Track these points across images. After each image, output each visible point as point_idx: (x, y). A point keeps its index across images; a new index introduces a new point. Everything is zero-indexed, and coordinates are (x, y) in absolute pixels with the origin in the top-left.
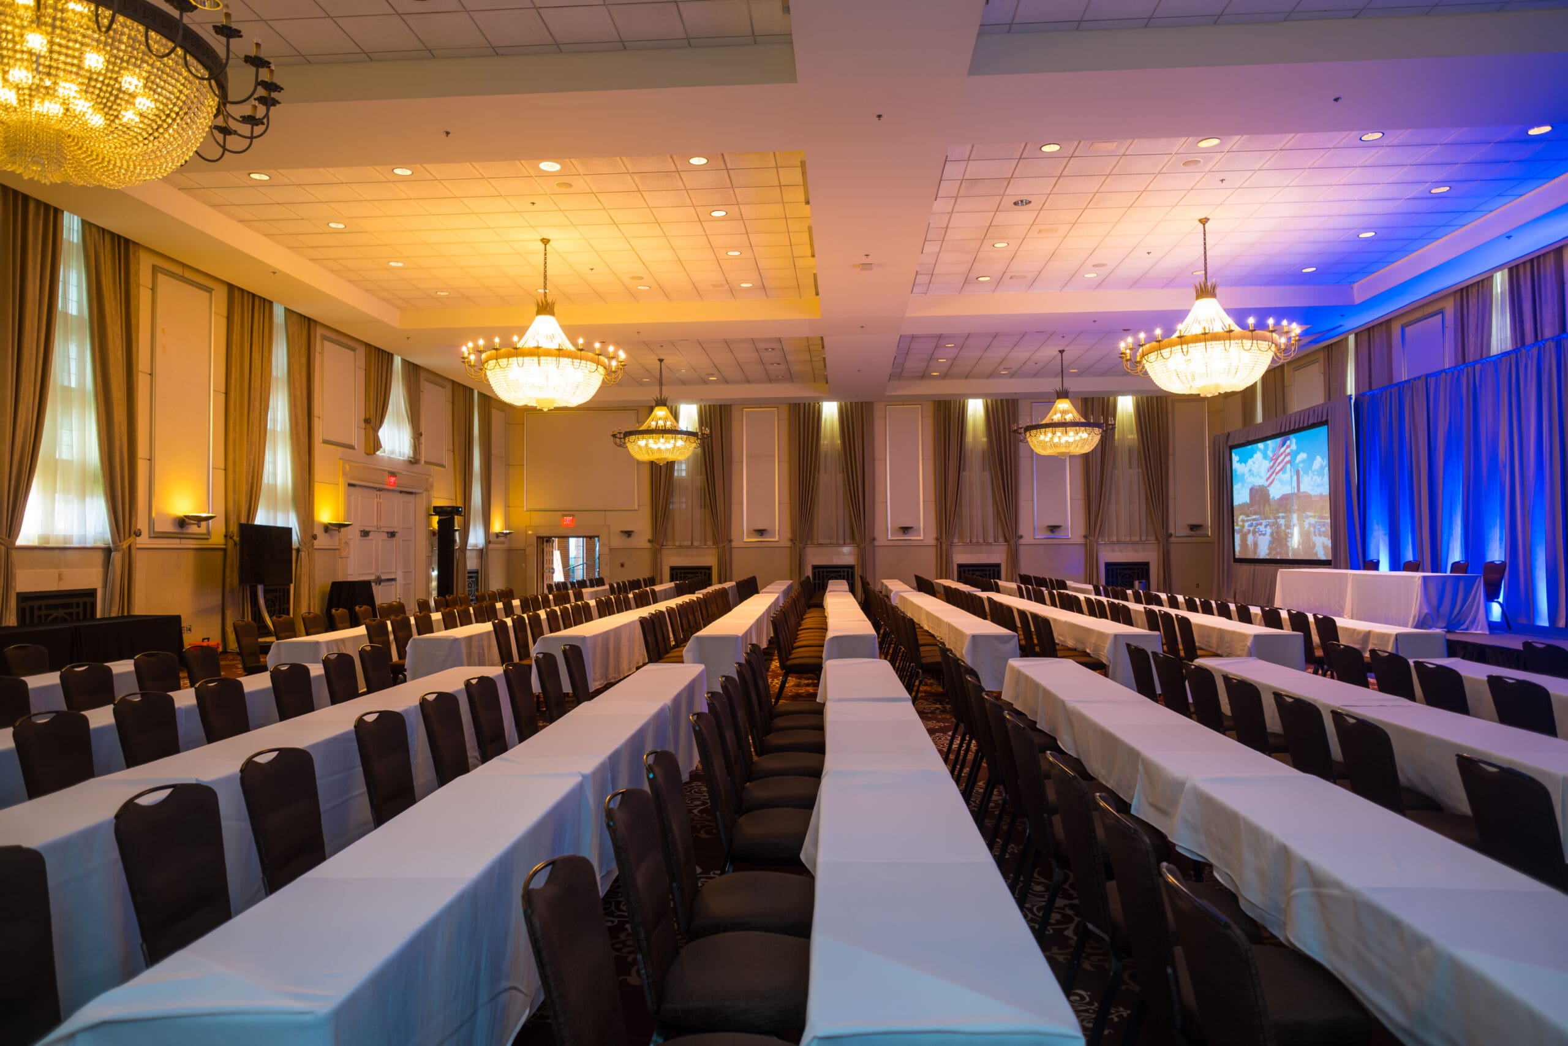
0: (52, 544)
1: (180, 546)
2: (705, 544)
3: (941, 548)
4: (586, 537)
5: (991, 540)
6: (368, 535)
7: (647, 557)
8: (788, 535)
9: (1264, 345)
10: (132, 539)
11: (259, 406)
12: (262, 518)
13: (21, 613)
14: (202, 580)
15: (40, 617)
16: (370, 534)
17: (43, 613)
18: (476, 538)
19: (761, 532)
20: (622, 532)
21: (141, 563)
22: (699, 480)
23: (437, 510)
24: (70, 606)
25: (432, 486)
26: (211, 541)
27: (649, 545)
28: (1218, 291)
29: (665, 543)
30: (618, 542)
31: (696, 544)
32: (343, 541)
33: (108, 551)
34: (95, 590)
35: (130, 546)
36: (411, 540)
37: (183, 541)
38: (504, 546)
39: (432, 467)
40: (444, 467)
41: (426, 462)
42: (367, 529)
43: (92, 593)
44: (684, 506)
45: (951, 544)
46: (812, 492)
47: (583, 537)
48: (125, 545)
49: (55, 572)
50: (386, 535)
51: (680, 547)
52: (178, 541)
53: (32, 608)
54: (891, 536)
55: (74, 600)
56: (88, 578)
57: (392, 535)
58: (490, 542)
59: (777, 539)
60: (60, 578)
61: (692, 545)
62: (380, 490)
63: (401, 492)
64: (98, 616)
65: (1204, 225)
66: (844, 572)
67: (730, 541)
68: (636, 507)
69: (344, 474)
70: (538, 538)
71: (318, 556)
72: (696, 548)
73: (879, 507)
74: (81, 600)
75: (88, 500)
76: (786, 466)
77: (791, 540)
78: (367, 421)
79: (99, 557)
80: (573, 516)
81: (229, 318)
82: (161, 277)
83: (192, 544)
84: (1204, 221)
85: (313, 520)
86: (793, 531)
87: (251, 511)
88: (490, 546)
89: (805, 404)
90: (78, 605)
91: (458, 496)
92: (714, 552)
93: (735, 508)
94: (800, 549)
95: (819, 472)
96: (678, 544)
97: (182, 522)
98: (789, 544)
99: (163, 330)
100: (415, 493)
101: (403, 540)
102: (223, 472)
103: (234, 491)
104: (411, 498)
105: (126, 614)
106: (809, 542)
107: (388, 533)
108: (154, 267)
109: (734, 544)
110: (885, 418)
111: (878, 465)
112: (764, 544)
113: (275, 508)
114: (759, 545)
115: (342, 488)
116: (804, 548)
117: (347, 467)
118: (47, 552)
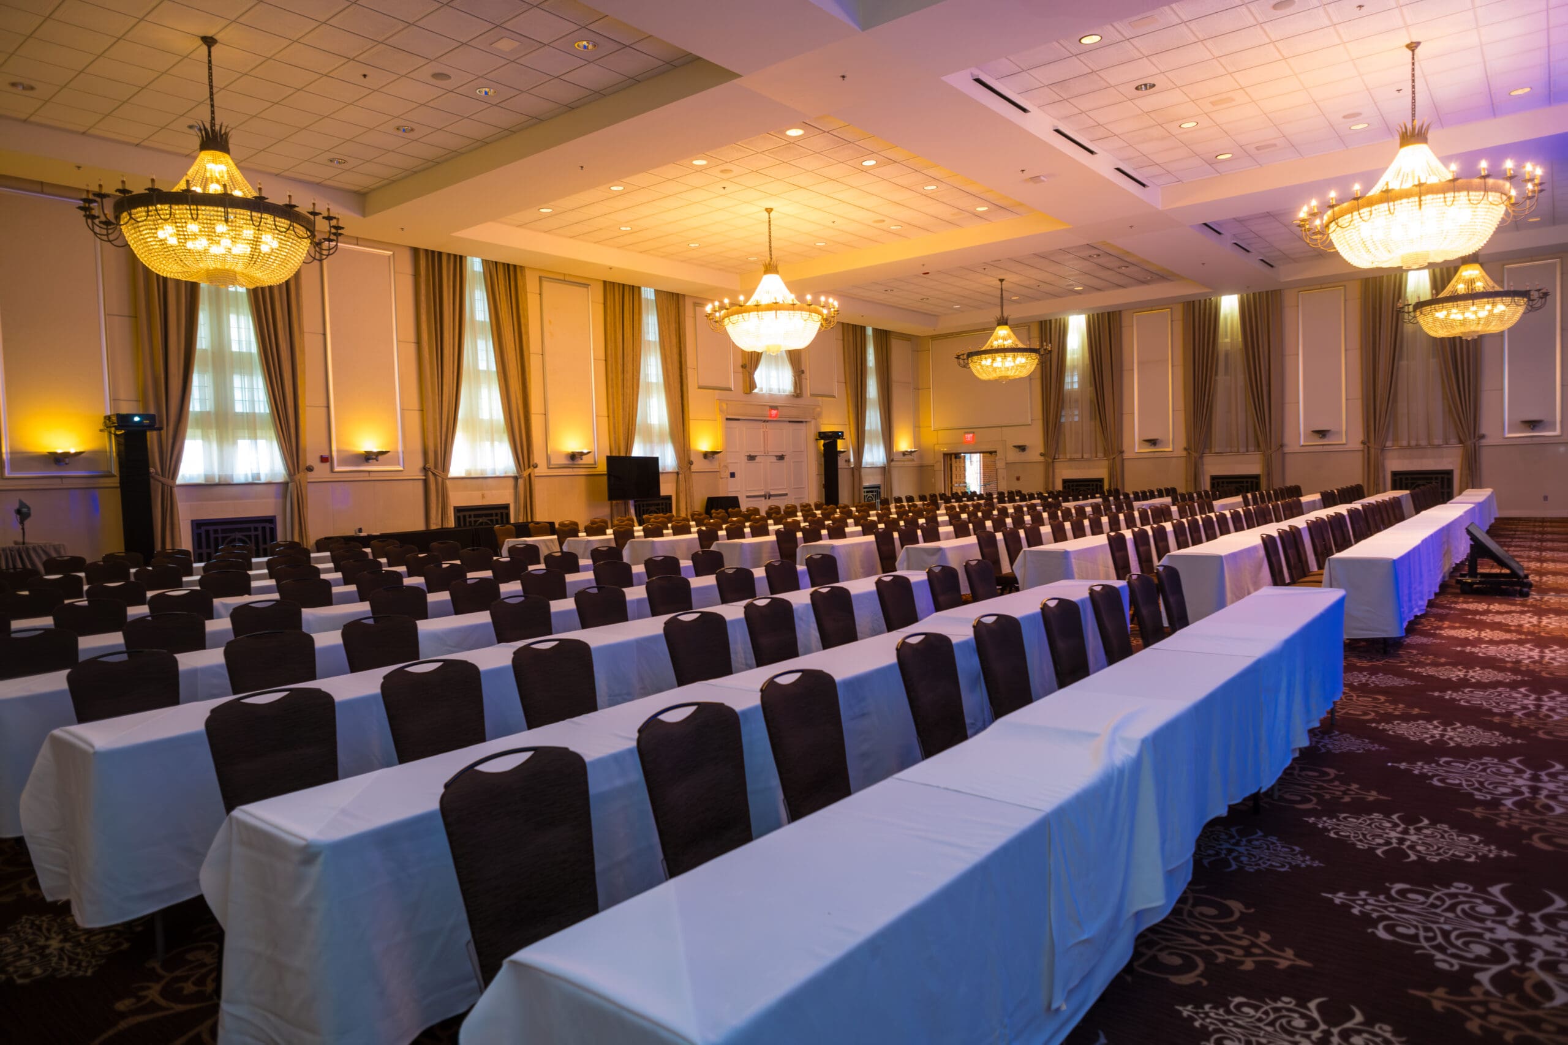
0: (473, 475)
1: (573, 474)
2: (1096, 457)
3: (1369, 453)
4: (983, 453)
5: (1437, 441)
6: (754, 459)
7: (1040, 470)
8: (1182, 442)
9: (1493, 196)
10: (530, 470)
11: (631, 366)
12: (638, 451)
13: (458, 519)
14: (592, 496)
15: (470, 522)
16: (757, 458)
17: (473, 519)
18: (874, 455)
19: (1153, 442)
20: (1015, 446)
21: (539, 487)
22: (1090, 391)
23: (822, 435)
24: (491, 515)
25: (820, 414)
26: (598, 469)
27: (1042, 459)
28: (1430, 136)
29: (1057, 457)
30: (1013, 456)
31: (1086, 456)
32: (722, 465)
33: (516, 478)
34: (509, 504)
35: (530, 475)
36: (802, 462)
37: (575, 470)
38: (915, 463)
39: (820, 398)
40: (834, 397)
41: (812, 395)
42: (752, 454)
43: (506, 507)
44: (1076, 419)
45: (1383, 449)
46: (1209, 397)
47: (980, 453)
48: (526, 474)
49: (479, 493)
50: (775, 458)
51: (1071, 459)
52: (571, 470)
53: (464, 517)
54: (1305, 441)
55: (494, 512)
56: (503, 496)
57: (781, 458)
58: (892, 460)
59: (1171, 449)
60: (483, 496)
61: (1082, 457)
62: (764, 421)
63: (790, 422)
64: (512, 521)
65: (1413, 51)
66: (1247, 482)
67: (1122, 452)
68: (1030, 423)
69: (721, 411)
70: (945, 455)
71: (694, 477)
72: (1087, 460)
73: (1289, 408)
74: (499, 511)
75: (496, 443)
76: (1180, 372)
77: (1185, 449)
78: (744, 366)
79: (511, 482)
80: (973, 433)
81: (605, 304)
82: (545, 284)
83: (583, 472)
84: (1413, 47)
85: (689, 450)
86: (1188, 441)
87: (629, 446)
88: (893, 463)
89: (1200, 301)
90: (497, 515)
91: (851, 422)
92: (1105, 463)
93: (1126, 418)
94: (1195, 458)
95: (1216, 374)
96: (1068, 457)
97: (573, 456)
98: (1184, 453)
99: (550, 322)
100: (806, 422)
101: (794, 462)
102: (607, 418)
103: (615, 433)
104: (802, 426)
105: (529, 520)
106: (1207, 451)
107: (777, 456)
108: (540, 278)
109: (1126, 455)
110: (1298, 306)
111: (1289, 362)
112: (1157, 455)
113: (651, 442)
114: (1152, 455)
115: (720, 422)
116: (1201, 457)
117: (725, 406)
118: (470, 481)
